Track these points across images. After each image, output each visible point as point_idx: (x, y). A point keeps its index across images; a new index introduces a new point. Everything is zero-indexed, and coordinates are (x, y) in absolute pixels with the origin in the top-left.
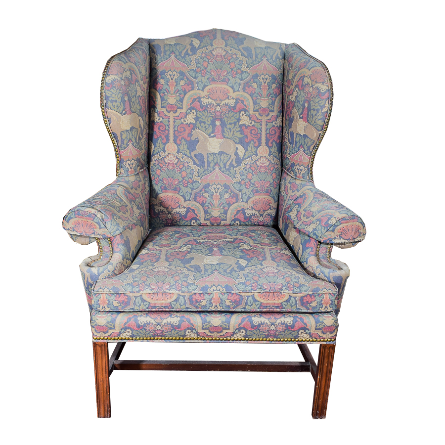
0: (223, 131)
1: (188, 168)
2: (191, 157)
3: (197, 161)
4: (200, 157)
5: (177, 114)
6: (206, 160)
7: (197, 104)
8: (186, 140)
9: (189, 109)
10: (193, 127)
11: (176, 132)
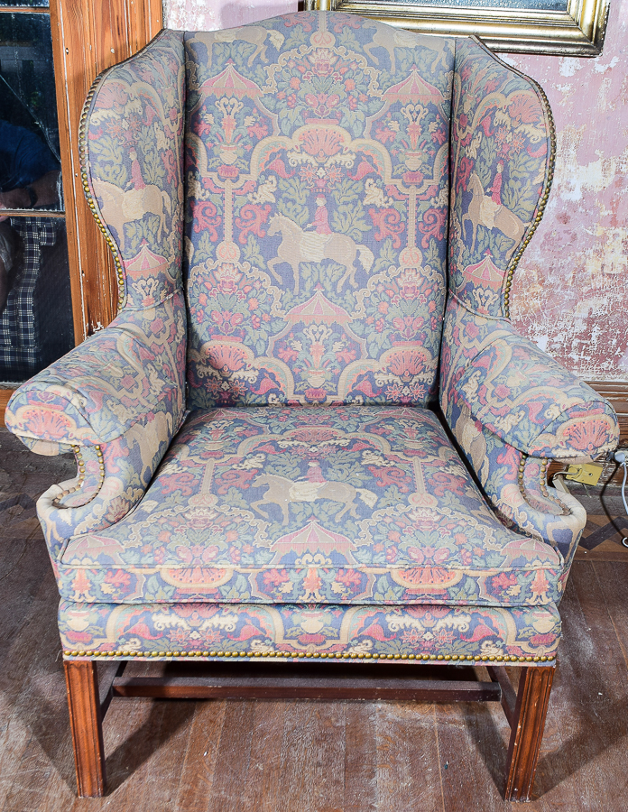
0: (331, 218)
1: (262, 293)
2: (267, 271)
3: (279, 279)
4: (284, 269)
5: (240, 184)
6: (296, 277)
7: (278, 164)
8: (256, 236)
9: (262, 174)
10: (271, 209)
11: (238, 220)
